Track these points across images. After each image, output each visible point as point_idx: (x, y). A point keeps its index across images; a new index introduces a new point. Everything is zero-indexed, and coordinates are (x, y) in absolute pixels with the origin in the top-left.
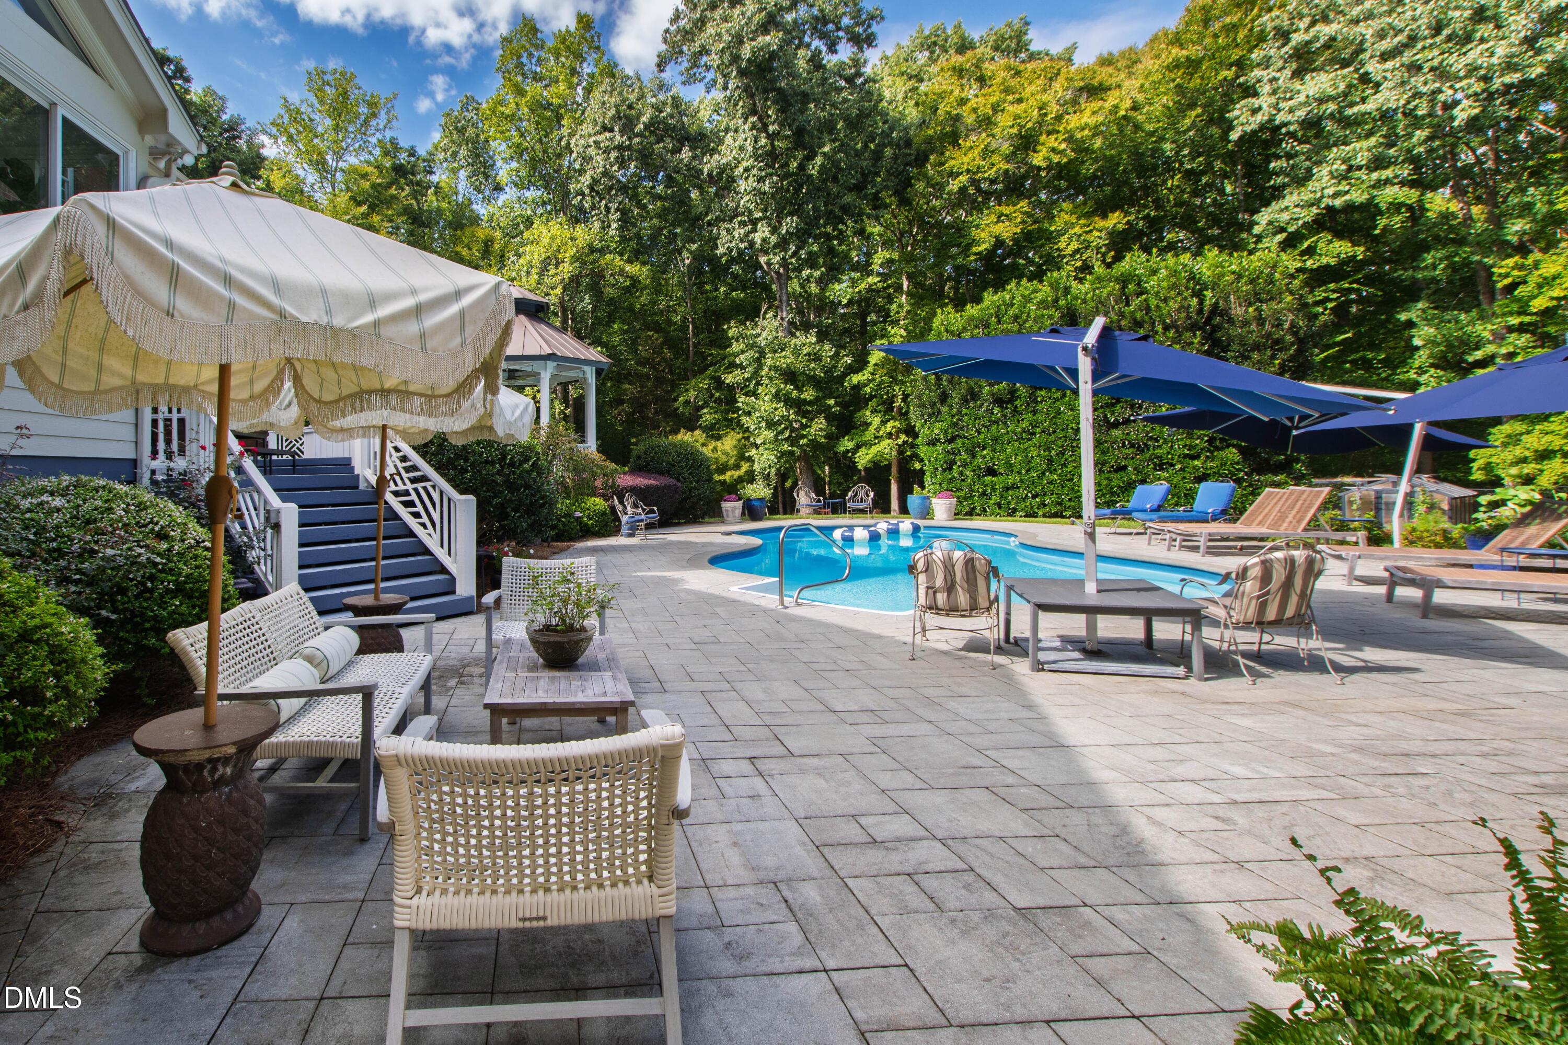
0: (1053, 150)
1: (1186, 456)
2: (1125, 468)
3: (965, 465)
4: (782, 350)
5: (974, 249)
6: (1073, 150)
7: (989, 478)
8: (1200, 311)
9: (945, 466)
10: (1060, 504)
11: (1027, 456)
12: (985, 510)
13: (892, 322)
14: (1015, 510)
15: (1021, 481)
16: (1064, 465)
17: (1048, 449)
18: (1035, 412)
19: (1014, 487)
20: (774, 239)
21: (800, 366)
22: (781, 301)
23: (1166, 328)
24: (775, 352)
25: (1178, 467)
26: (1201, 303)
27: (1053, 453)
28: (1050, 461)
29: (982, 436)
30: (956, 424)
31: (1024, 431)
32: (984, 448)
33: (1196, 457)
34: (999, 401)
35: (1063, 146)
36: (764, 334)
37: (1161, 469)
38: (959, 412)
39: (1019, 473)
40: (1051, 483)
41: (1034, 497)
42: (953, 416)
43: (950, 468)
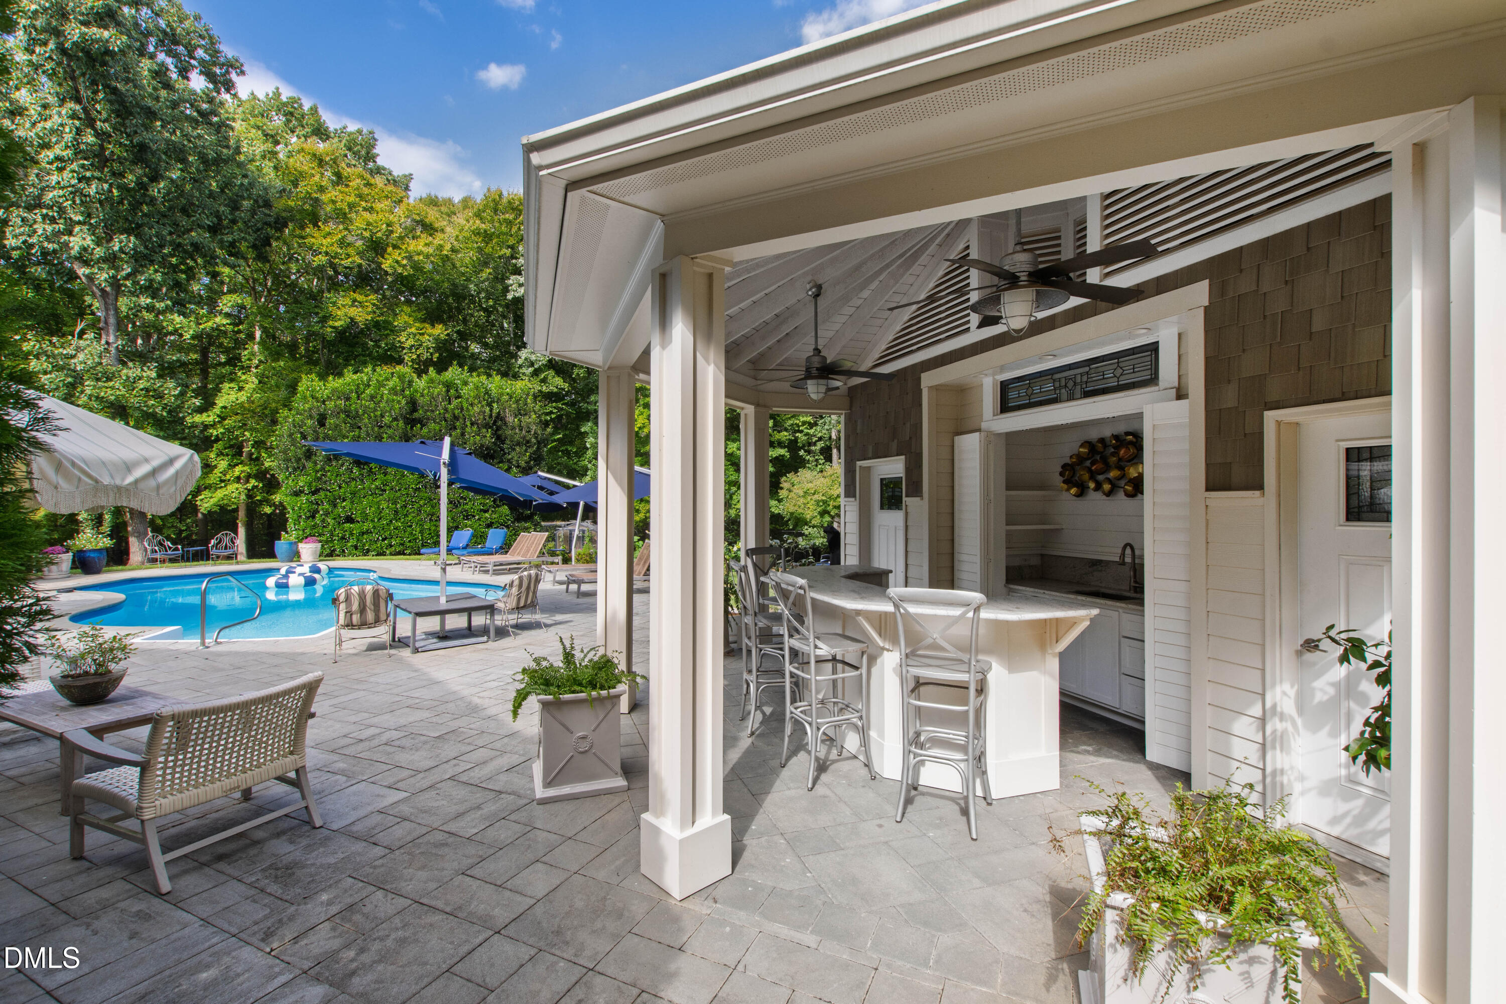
0: (397, 262)
1: (481, 510)
3: (327, 514)
4: (109, 379)
5: (331, 323)
6: (411, 267)
7: (347, 525)
8: (491, 416)
9: (308, 514)
10: (402, 544)
11: (379, 508)
12: (344, 551)
13: (242, 368)
14: (368, 551)
15: (374, 527)
16: (406, 515)
17: (395, 503)
18: (385, 474)
19: (368, 532)
20: (99, 252)
21: (134, 401)
22: (106, 323)
23: (472, 424)
24: (98, 380)
25: (477, 517)
26: (491, 410)
27: (399, 506)
28: (396, 512)
29: (342, 490)
30: (320, 479)
31: (377, 487)
32: (344, 500)
33: (486, 511)
35: (405, 262)
36: (81, 356)
37: (468, 519)
38: (323, 469)
39: (373, 521)
40: (396, 529)
41: (384, 540)
42: (317, 472)
43: (313, 517)
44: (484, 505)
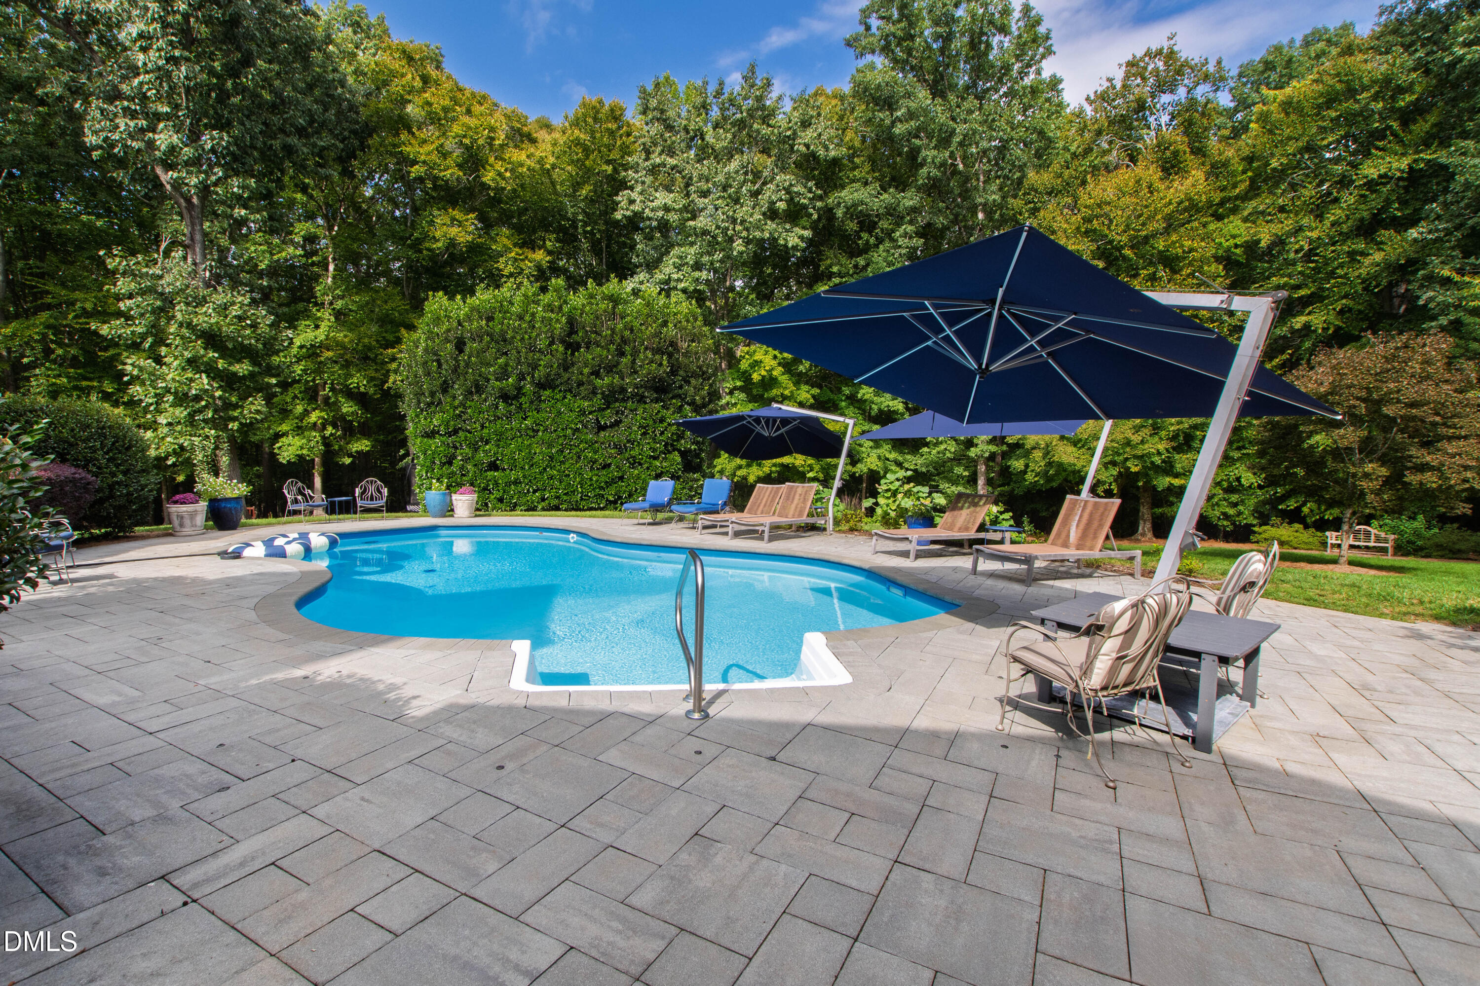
1: (651, 457)
2: (609, 465)
3: (466, 460)
7: (490, 474)
9: (444, 460)
10: (558, 497)
11: (530, 452)
12: (486, 505)
14: (515, 505)
15: (524, 476)
16: (562, 462)
17: (550, 447)
18: (538, 411)
19: (516, 482)
25: (645, 466)
27: (554, 450)
28: (551, 458)
29: (486, 431)
30: (459, 417)
31: (528, 428)
32: (487, 443)
33: (655, 458)
34: (505, 397)
37: (633, 468)
38: (462, 404)
39: (522, 468)
40: (551, 478)
41: (535, 492)
42: (456, 408)
43: (450, 463)
44: (654, 450)
